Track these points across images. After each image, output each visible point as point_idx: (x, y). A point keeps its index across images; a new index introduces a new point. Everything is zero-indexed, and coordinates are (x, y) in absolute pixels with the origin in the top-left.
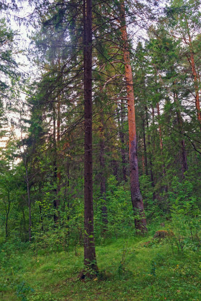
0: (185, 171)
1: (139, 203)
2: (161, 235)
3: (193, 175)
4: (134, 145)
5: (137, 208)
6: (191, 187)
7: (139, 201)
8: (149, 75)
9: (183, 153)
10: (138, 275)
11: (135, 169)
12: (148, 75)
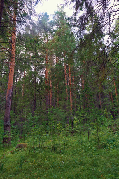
0: (35, 110)
1: (8, 128)
2: (20, 146)
3: (39, 113)
4: (10, 92)
5: (7, 130)
6: (37, 119)
7: (8, 126)
8: (23, 52)
9: (35, 100)
10: (10, 170)
11: (9, 107)
12: (21, 52)
